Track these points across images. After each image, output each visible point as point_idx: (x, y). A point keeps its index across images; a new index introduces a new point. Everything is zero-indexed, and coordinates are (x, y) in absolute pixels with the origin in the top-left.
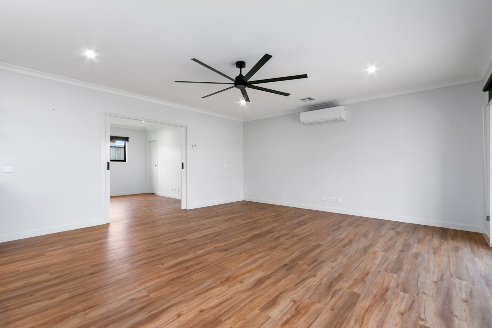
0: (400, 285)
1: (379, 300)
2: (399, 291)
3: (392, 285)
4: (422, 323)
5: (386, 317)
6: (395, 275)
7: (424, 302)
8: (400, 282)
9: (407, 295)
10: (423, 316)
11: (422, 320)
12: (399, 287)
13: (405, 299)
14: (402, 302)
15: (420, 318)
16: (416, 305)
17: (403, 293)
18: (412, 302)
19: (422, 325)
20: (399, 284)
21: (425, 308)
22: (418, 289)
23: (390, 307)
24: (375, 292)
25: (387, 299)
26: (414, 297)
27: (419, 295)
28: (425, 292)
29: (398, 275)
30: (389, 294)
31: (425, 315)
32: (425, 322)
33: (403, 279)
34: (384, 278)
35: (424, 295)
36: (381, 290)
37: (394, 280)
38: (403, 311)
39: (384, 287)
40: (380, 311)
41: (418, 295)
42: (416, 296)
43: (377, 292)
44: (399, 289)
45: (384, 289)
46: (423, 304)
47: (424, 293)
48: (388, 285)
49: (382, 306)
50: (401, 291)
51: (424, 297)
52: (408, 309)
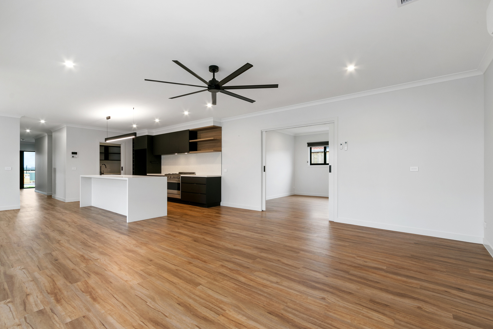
0: (51, 314)
1: (55, 290)
2: (46, 307)
3: (59, 308)
4: (8, 300)
5: (38, 287)
6: (69, 320)
7: (15, 316)
8: (55, 316)
9: (36, 310)
10: (10, 305)
11: (9, 302)
12: (51, 311)
13: (34, 306)
14: (35, 302)
15: (12, 302)
16: (21, 308)
17: (41, 309)
18: (26, 308)
19: (8, 299)
20: (53, 314)
21: (11, 311)
22: (29, 325)
23: (41, 292)
24: (65, 293)
25: (49, 295)
26: (28, 313)
27: (23, 319)
28: (19, 327)
29: (67, 324)
30: (52, 299)
31: (8, 307)
32: (6, 302)
33: (55, 323)
34: (74, 308)
35: (18, 323)
36: (62, 297)
37: (63, 313)
38: (28, 297)
39: (62, 300)
40: (45, 286)
41: (25, 318)
42: (26, 316)
43: (62, 293)
44: (48, 309)
45: (61, 299)
46: (14, 314)
47: (19, 325)
48: (61, 305)
49: (47, 289)
50: (45, 309)
51: (17, 321)
52: (26, 301)
